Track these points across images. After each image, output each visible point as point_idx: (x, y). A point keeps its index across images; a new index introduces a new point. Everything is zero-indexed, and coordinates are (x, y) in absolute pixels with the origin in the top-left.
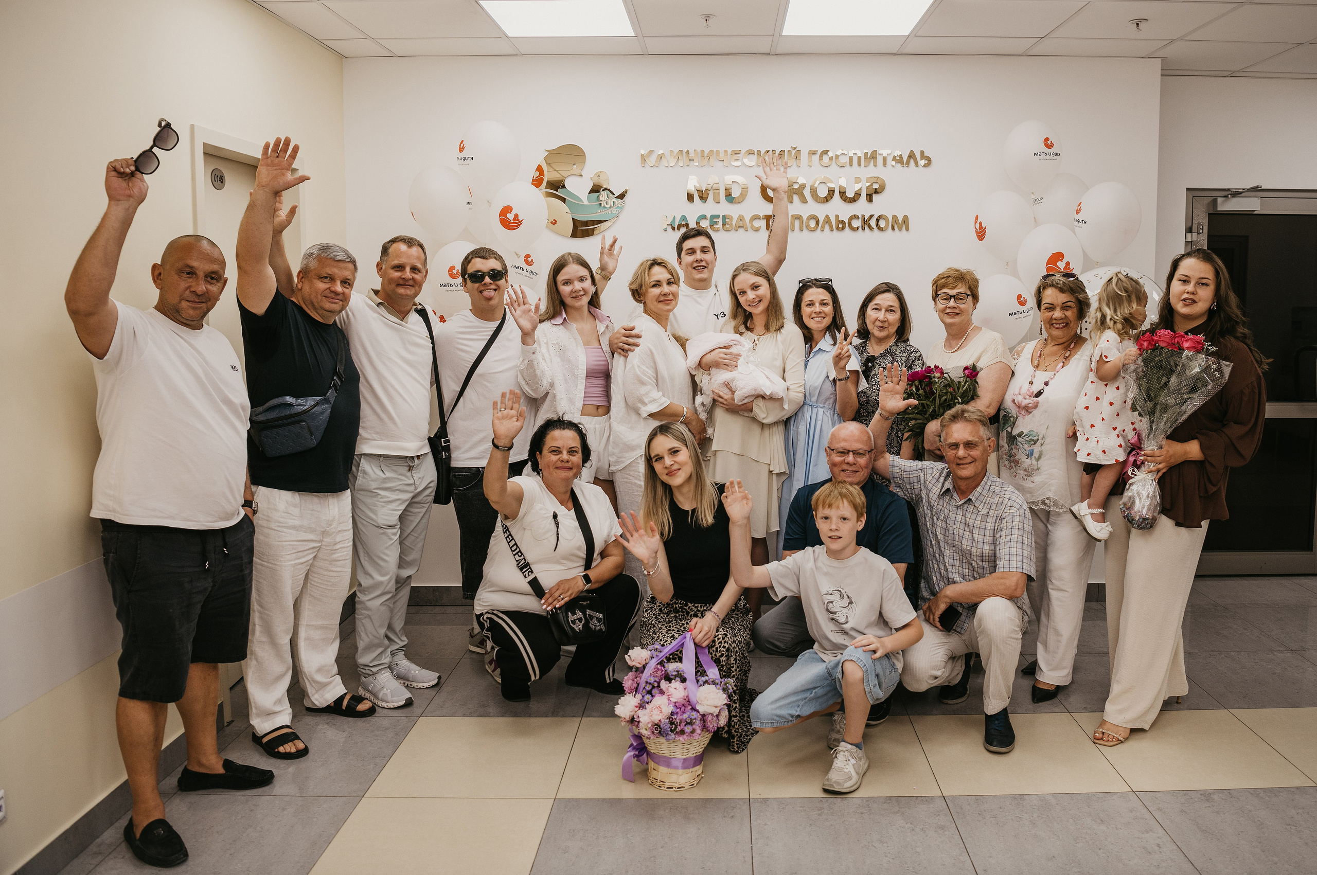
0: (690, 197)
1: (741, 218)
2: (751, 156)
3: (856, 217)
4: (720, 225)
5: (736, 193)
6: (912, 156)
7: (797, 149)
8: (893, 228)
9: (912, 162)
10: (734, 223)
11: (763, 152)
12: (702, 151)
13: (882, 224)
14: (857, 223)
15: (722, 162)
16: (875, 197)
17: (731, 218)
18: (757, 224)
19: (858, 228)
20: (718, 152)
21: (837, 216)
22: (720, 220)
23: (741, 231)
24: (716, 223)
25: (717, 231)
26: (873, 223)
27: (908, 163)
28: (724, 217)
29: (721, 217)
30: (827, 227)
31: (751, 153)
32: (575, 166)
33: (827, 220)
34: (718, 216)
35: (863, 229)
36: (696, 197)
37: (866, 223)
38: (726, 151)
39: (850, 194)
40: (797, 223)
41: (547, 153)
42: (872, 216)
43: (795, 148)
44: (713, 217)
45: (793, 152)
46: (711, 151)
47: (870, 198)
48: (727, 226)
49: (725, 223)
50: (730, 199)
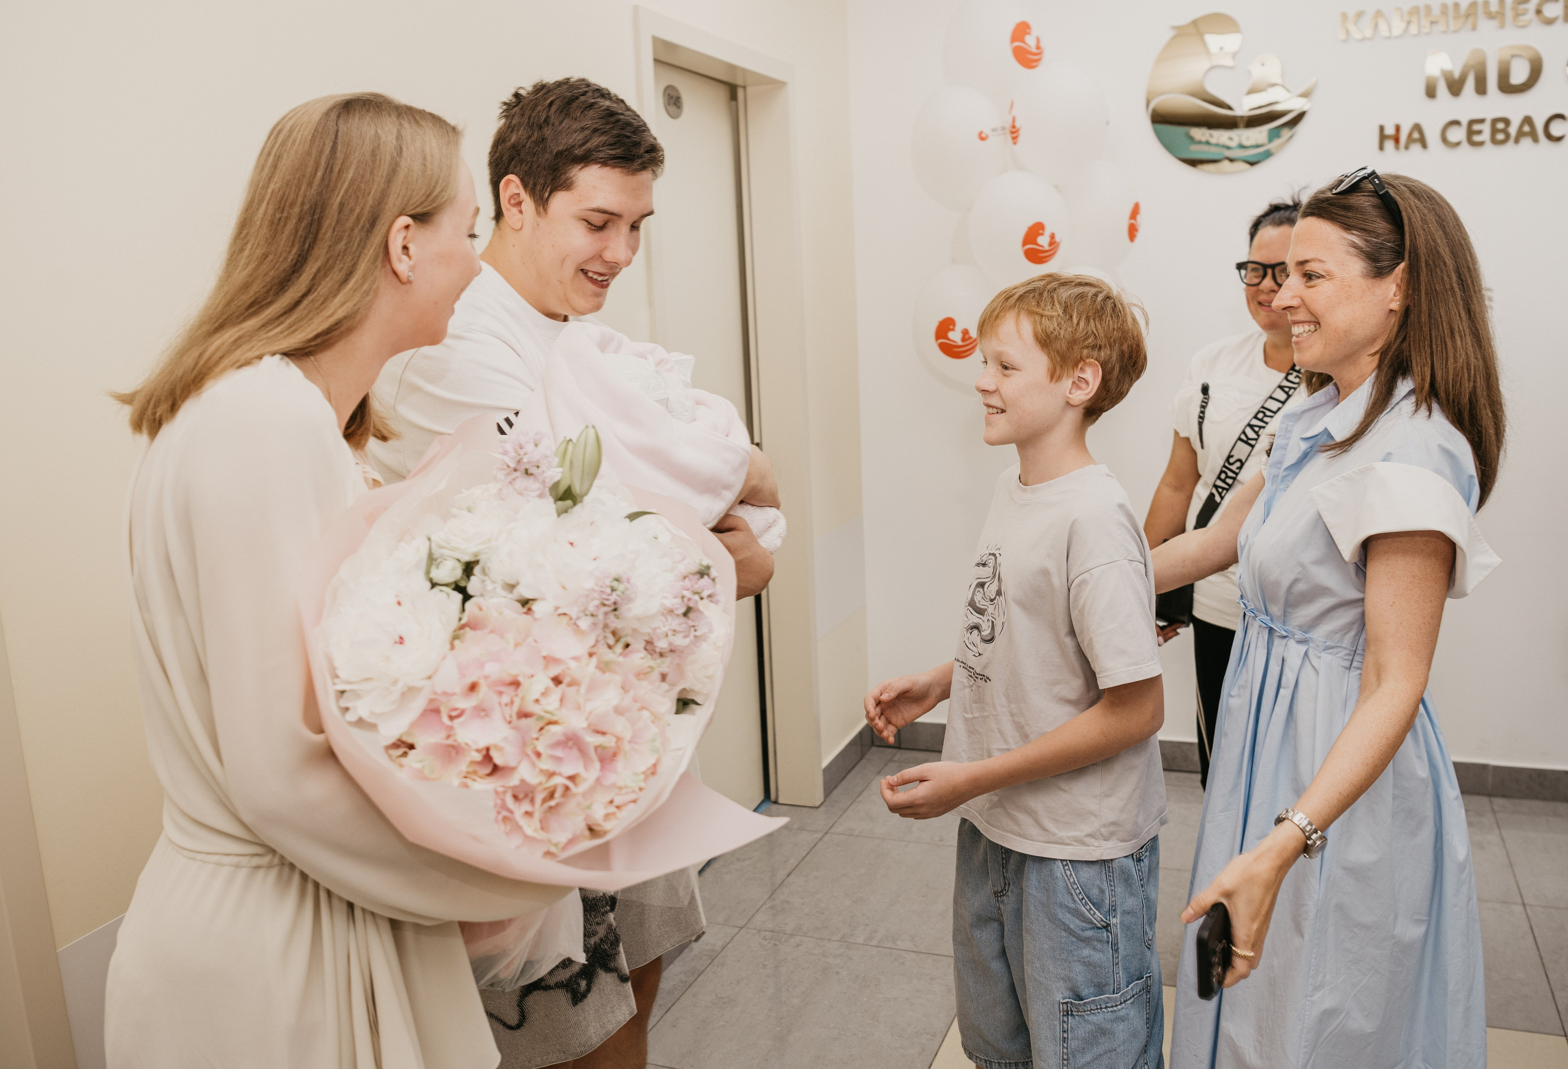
0: (1431, 93)
1: (1528, 120)
2: (1550, 6)
4: (1486, 136)
5: (1519, 74)
10: (1513, 130)
17: (1507, 122)
18: (1556, 129)
20: (1486, 3)
22: (1486, 128)
23: (1526, 142)
24: (1479, 132)
25: (1481, 144)
28: (1495, 121)
29: (1488, 121)
34: (1482, 121)
36: (1442, 90)
44: (1472, 122)
48: (1500, 137)
49: (1494, 131)
50: (1507, 87)
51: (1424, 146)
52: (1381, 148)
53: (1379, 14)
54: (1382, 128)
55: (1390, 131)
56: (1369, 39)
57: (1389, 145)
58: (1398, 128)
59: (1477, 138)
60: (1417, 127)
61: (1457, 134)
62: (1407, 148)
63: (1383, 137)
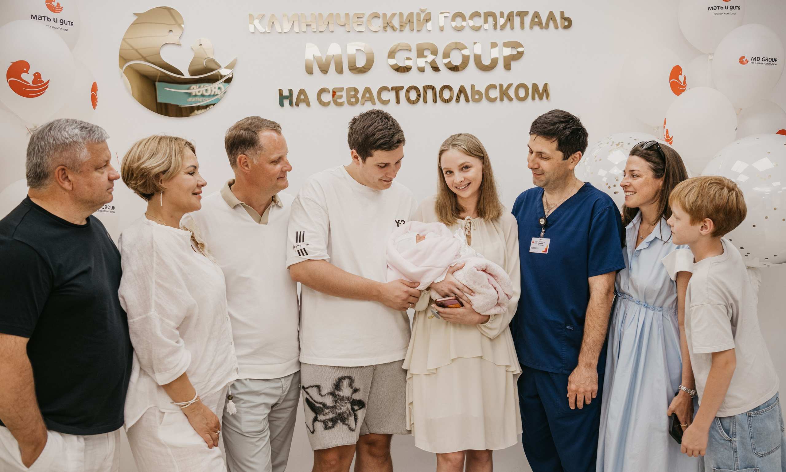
0: (310, 71)
1: (368, 90)
2: (376, 20)
3: (493, 86)
4: (344, 99)
5: (361, 61)
6: (551, 17)
7: (427, 12)
8: (533, 98)
9: (551, 24)
10: (360, 96)
11: (389, 15)
12: (320, 15)
13: (522, 93)
14: (495, 94)
15: (342, 28)
16: (513, 64)
17: (356, 90)
18: (385, 96)
19: (496, 98)
20: (338, 15)
21: (473, 87)
22: (344, 94)
23: (368, 104)
24: (341, 97)
25: (341, 104)
26: (511, 93)
27: (547, 24)
28: (349, 90)
29: (345, 90)
30: (462, 97)
31: (376, 16)
32: (171, 33)
33: (462, 90)
34: (342, 89)
35: (502, 100)
36: (316, 70)
37: (504, 93)
38: (347, 15)
39: (486, 62)
40: (430, 93)
41: (135, 18)
42: (510, 86)
43: (423, 11)
44: (335, 90)
45: (422, 16)
46: (331, 14)
47: (507, 67)
48: (353, 100)
49: (349, 97)
50: (354, 69)
51: (308, 105)
52: (282, 104)
53: (273, 15)
54: (280, 91)
55: (286, 93)
56: (269, 33)
57: (286, 102)
58: (290, 91)
59: (339, 101)
60: (302, 92)
61: (327, 97)
62: (297, 105)
63: (282, 98)
